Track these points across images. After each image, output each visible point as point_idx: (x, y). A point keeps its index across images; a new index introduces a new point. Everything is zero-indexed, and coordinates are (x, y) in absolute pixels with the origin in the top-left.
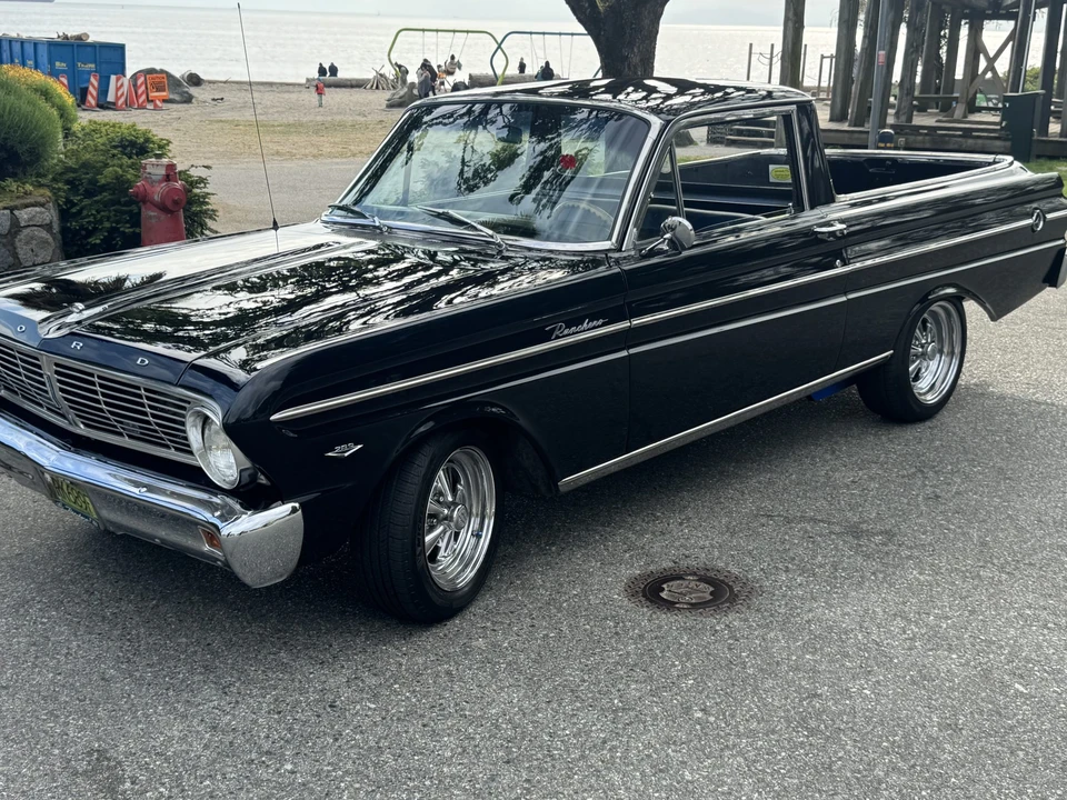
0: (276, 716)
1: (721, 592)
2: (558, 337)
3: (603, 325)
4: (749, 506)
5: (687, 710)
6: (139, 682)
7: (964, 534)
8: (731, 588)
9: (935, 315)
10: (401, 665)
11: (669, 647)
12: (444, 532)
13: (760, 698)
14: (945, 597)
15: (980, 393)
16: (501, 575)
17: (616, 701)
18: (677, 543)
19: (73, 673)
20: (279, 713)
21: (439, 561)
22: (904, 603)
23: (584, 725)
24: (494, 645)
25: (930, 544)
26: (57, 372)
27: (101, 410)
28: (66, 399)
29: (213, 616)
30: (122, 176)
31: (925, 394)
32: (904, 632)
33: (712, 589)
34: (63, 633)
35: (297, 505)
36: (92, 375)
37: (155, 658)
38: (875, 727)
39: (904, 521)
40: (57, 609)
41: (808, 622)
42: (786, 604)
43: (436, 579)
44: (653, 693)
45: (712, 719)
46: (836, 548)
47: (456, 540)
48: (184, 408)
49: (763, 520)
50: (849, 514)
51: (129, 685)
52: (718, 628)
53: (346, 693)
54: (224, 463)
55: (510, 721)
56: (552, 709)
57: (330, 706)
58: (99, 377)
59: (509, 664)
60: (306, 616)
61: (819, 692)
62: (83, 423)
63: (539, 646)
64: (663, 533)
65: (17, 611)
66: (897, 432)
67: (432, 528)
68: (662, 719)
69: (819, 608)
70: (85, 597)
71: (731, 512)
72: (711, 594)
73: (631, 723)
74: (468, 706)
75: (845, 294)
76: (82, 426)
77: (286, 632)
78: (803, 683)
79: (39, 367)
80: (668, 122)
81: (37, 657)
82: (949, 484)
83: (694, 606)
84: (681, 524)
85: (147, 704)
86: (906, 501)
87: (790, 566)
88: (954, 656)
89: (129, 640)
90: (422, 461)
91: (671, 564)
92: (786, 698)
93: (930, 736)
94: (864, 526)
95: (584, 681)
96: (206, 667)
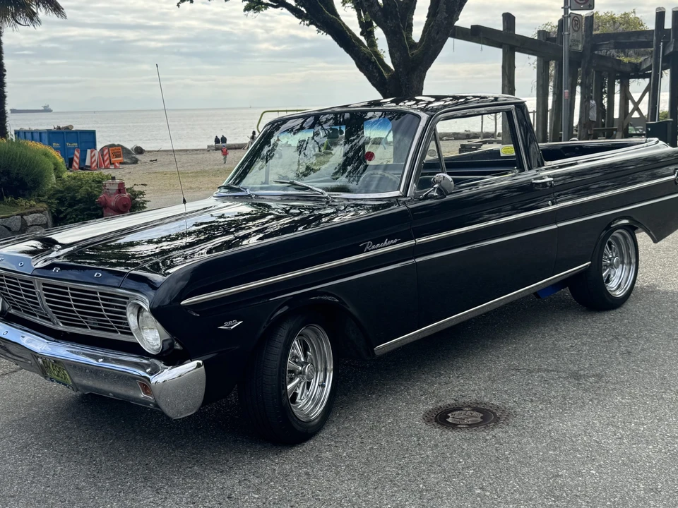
0: (192, 505)
1: (488, 417)
2: (368, 251)
3: (398, 243)
4: (503, 364)
5: (471, 489)
6: (101, 489)
7: (649, 374)
8: (494, 414)
9: (616, 239)
10: (275, 470)
11: (455, 451)
12: (300, 382)
13: (520, 479)
14: (641, 412)
15: (651, 291)
16: (340, 414)
17: (421, 486)
18: (456, 389)
19: (57, 486)
20: (194, 503)
21: (298, 403)
22: (613, 417)
23: (400, 501)
24: (336, 455)
25: (627, 381)
26: (44, 290)
27: (73, 311)
28: (51, 307)
29: (150, 447)
30: (91, 192)
31: (615, 291)
32: (615, 435)
33: (482, 415)
34: (51, 463)
35: (201, 362)
36: (66, 288)
37: (112, 474)
38: (600, 493)
39: (608, 368)
40: (48, 448)
41: (549, 431)
42: (533, 422)
43: (298, 415)
44: (445, 480)
45: (488, 494)
46: (564, 386)
47: (308, 388)
48: (125, 303)
49: (513, 372)
50: (571, 366)
51: (94, 491)
52: (487, 438)
53: (238, 489)
54: (152, 337)
55: (349, 501)
56: (378, 492)
57: (228, 498)
58: (71, 289)
59: (348, 466)
60: (211, 444)
61: (560, 473)
62: (62, 322)
63: (367, 454)
64: (446, 383)
65: (22, 451)
66: (598, 316)
67: (292, 380)
68: (454, 495)
69: (556, 423)
70: (66, 440)
71: (491, 369)
72: (481, 418)
73: (432, 498)
74: (320, 493)
75: (556, 223)
76: (61, 324)
77: (198, 454)
78: (549, 468)
79: (33, 288)
80: (432, 116)
81: (34, 477)
82: (636, 344)
83: (470, 426)
84: (458, 377)
85: (106, 502)
86: (608, 356)
87: (534, 398)
88: (651, 447)
89: (94, 464)
90: (283, 333)
91: (453, 402)
92: (538, 478)
93: (639, 497)
94: (582, 373)
95: (399, 474)
96: (145, 478)
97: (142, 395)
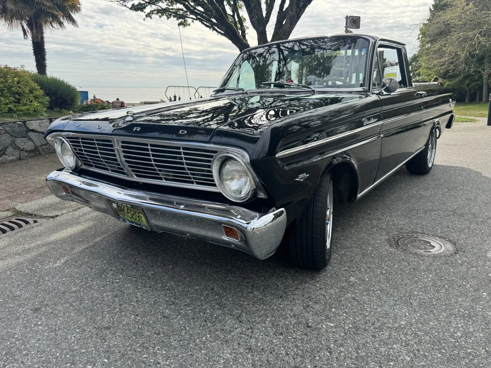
0: (281, 337)
4: (402, 206)
6: (186, 318)
10: (324, 295)
17: (462, 310)
18: (391, 224)
20: (282, 334)
24: (362, 280)
26: (123, 147)
27: (152, 165)
28: (127, 162)
29: (205, 272)
34: (130, 288)
35: (284, 210)
36: (147, 145)
37: (188, 300)
40: (122, 274)
44: (474, 303)
48: (212, 157)
49: (415, 212)
51: (181, 320)
53: (309, 317)
55: (419, 329)
58: (151, 145)
62: (136, 175)
64: (379, 219)
65: (101, 276)
71: (398, 209)
74: (385, 321)
76: (135, 176)
77: (248, 279)
79: (112, 146)
80: (376, 41)
84: (383, 215)
89: (168, 290)
96: (219, 305)
97: (225, 238)
